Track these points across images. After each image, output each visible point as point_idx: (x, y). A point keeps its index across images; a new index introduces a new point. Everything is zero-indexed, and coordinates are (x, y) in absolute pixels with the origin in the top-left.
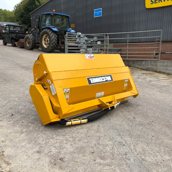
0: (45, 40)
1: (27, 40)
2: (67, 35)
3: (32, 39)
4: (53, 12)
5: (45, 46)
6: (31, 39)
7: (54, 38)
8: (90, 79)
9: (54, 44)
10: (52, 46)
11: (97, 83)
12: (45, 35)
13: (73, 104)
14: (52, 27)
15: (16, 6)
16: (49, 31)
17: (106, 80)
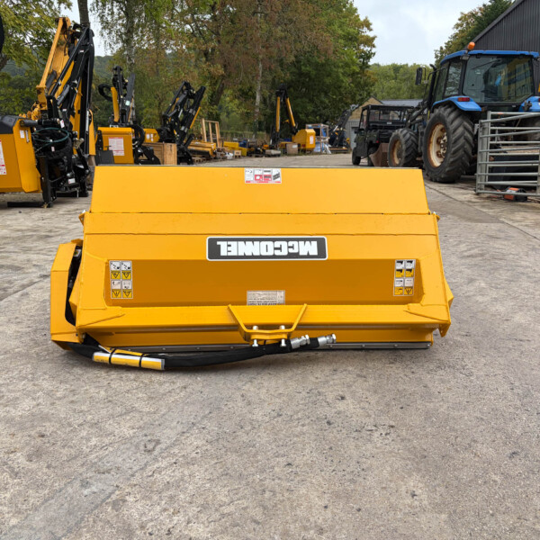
0: (438, 142)
1: (397, 144)
2: (489, 120)
3: (406, 141)
4: (469, 51)
5: (436, 162)
6: (403, 140)
7: (462, 134)
8: (218, 243)
9: (461, 152)
10: (452, 160)
11: (245, 257)
12: (439, 127)
13: (123, 307)
14: (459, 100)
15: (441, 48)
16: (450, 114)
17: (291, 251)
